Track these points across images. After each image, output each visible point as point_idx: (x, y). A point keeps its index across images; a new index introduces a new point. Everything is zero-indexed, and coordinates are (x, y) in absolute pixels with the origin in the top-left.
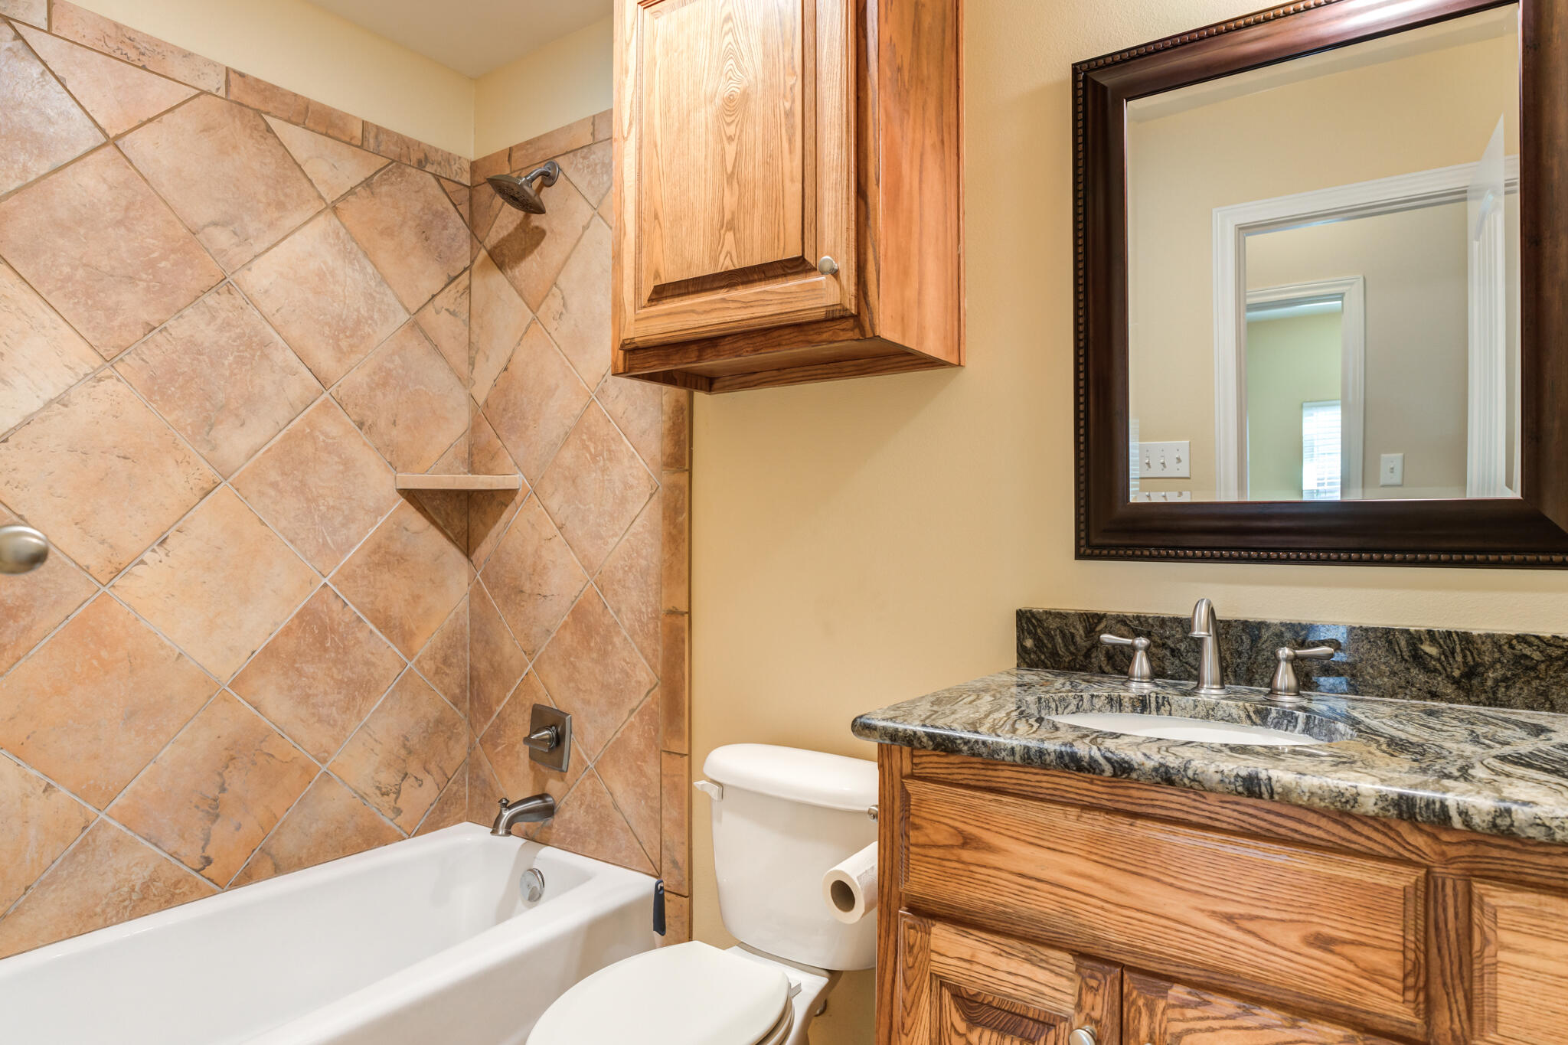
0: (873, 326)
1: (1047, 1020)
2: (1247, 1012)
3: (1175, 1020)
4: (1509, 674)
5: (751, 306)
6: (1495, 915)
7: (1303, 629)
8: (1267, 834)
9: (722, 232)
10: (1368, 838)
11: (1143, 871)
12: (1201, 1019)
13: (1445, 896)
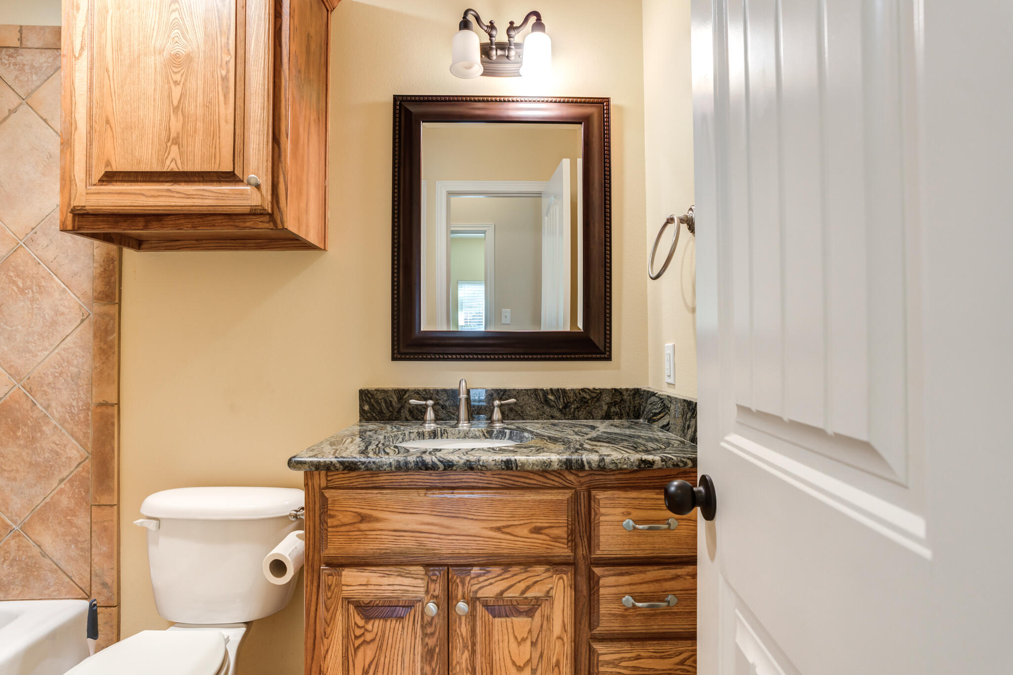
0: (282, 222)
1: (409, 605)
2: (506, 571)
3: (474, 584)
4: (579, 405)
5: (193, 198)
6: (599, 503)
7: (501, 392)
8: (513, 486)
9: (169, 144)
10: (553, 480)
11: (459, 515)
12: (486, 580)
13: (580, 499)
